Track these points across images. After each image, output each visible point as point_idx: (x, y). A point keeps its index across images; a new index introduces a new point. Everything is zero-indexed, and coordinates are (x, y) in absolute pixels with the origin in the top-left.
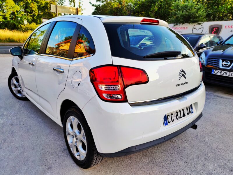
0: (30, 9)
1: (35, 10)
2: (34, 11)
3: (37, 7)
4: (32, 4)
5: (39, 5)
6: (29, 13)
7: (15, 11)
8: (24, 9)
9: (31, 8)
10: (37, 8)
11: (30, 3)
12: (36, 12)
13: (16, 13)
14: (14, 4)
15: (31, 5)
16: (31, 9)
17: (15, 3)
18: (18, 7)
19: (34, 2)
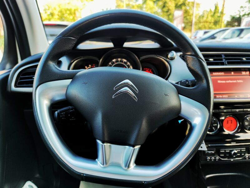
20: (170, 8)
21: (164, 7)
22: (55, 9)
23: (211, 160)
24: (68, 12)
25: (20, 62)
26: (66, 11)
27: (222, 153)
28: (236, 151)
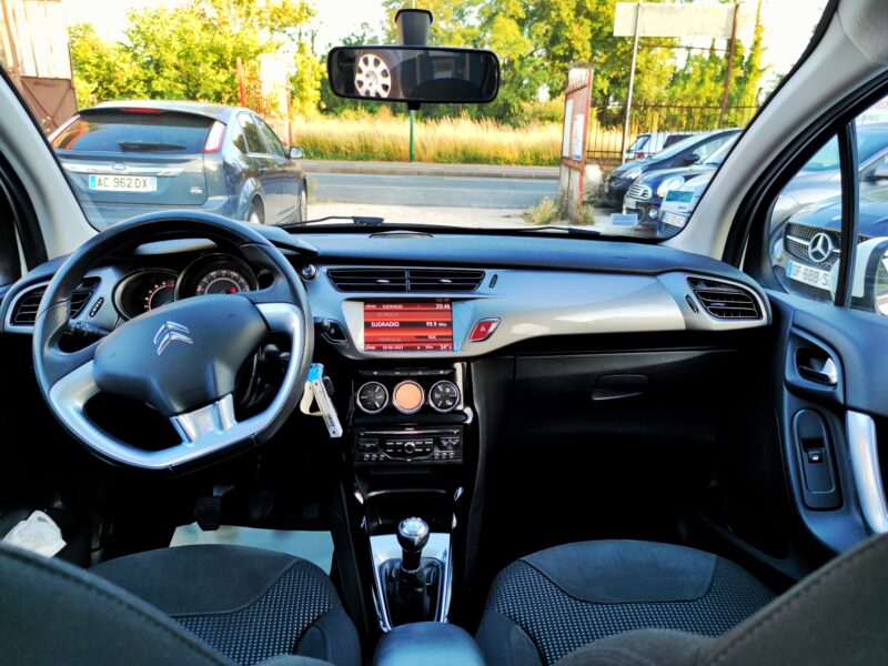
0: (567, 46)
1: (581, 50)
2: (578, 52)
3: (590, 36)
4: (575, 28)
5: (597, 26)
6: (557, 62)
7: (515, 57)
8: (546, 47)
9: (568, 40)
10: (590, 40)
11: (568, 24)
12: (582, 54)
13: (517, 64)
14: (517, 33)
15: (571, 32)
16: (570, 44)
17: (522, 31)
18: (528, 42)
19: (581, 18)
20: (578, 46)
21: (555, 40)
22: (167, 45)
23: (370, 459)
24: (212, 58)
25: (26, 276)
26: (205, 53)
27: (390, 447)
28: (413, 444)
